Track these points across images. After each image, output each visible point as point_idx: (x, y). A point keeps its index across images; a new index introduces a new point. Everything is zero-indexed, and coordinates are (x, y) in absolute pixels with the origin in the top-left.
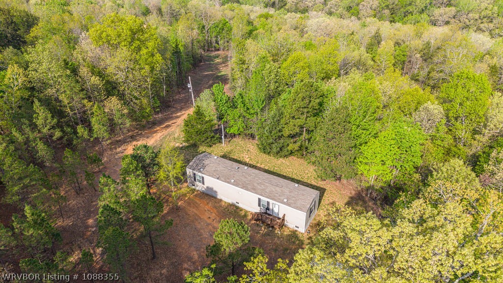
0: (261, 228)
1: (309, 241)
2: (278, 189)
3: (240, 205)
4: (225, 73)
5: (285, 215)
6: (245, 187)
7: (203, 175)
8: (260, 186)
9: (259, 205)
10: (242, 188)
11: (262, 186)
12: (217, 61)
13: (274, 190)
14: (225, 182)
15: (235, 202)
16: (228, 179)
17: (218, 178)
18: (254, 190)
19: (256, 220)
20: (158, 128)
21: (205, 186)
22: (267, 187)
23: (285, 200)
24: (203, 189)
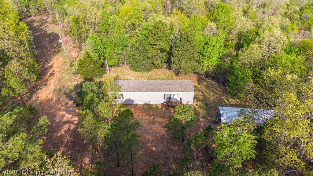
0: (171, 110)
1: (198, 106)
2: (172, 85)
3: (151, 103)
4: (51, 32)
5: (181, 98)
6: (153, 91)
7: (122, 93)
8: (162, 87)
9: (164, 98)
10: (152, 92)
11: (163, 87)
12: (36, 24)
13: (170, 87)
14: (140, 92)
15: (147, 102)
16: (141, 90)
17: (134, 92)
18: (160, 91)
19: (165, 107)
20: (46, 77)
21: (124, 100)
22: (165, 86)
23: (180, 90)
24: (123, 102)
